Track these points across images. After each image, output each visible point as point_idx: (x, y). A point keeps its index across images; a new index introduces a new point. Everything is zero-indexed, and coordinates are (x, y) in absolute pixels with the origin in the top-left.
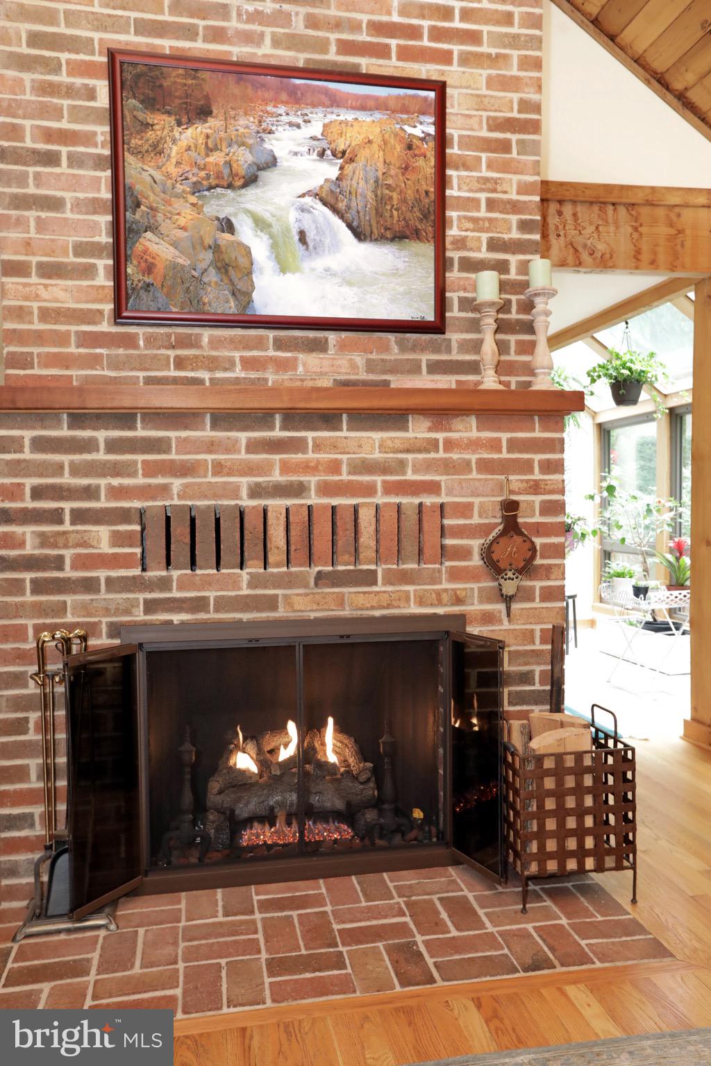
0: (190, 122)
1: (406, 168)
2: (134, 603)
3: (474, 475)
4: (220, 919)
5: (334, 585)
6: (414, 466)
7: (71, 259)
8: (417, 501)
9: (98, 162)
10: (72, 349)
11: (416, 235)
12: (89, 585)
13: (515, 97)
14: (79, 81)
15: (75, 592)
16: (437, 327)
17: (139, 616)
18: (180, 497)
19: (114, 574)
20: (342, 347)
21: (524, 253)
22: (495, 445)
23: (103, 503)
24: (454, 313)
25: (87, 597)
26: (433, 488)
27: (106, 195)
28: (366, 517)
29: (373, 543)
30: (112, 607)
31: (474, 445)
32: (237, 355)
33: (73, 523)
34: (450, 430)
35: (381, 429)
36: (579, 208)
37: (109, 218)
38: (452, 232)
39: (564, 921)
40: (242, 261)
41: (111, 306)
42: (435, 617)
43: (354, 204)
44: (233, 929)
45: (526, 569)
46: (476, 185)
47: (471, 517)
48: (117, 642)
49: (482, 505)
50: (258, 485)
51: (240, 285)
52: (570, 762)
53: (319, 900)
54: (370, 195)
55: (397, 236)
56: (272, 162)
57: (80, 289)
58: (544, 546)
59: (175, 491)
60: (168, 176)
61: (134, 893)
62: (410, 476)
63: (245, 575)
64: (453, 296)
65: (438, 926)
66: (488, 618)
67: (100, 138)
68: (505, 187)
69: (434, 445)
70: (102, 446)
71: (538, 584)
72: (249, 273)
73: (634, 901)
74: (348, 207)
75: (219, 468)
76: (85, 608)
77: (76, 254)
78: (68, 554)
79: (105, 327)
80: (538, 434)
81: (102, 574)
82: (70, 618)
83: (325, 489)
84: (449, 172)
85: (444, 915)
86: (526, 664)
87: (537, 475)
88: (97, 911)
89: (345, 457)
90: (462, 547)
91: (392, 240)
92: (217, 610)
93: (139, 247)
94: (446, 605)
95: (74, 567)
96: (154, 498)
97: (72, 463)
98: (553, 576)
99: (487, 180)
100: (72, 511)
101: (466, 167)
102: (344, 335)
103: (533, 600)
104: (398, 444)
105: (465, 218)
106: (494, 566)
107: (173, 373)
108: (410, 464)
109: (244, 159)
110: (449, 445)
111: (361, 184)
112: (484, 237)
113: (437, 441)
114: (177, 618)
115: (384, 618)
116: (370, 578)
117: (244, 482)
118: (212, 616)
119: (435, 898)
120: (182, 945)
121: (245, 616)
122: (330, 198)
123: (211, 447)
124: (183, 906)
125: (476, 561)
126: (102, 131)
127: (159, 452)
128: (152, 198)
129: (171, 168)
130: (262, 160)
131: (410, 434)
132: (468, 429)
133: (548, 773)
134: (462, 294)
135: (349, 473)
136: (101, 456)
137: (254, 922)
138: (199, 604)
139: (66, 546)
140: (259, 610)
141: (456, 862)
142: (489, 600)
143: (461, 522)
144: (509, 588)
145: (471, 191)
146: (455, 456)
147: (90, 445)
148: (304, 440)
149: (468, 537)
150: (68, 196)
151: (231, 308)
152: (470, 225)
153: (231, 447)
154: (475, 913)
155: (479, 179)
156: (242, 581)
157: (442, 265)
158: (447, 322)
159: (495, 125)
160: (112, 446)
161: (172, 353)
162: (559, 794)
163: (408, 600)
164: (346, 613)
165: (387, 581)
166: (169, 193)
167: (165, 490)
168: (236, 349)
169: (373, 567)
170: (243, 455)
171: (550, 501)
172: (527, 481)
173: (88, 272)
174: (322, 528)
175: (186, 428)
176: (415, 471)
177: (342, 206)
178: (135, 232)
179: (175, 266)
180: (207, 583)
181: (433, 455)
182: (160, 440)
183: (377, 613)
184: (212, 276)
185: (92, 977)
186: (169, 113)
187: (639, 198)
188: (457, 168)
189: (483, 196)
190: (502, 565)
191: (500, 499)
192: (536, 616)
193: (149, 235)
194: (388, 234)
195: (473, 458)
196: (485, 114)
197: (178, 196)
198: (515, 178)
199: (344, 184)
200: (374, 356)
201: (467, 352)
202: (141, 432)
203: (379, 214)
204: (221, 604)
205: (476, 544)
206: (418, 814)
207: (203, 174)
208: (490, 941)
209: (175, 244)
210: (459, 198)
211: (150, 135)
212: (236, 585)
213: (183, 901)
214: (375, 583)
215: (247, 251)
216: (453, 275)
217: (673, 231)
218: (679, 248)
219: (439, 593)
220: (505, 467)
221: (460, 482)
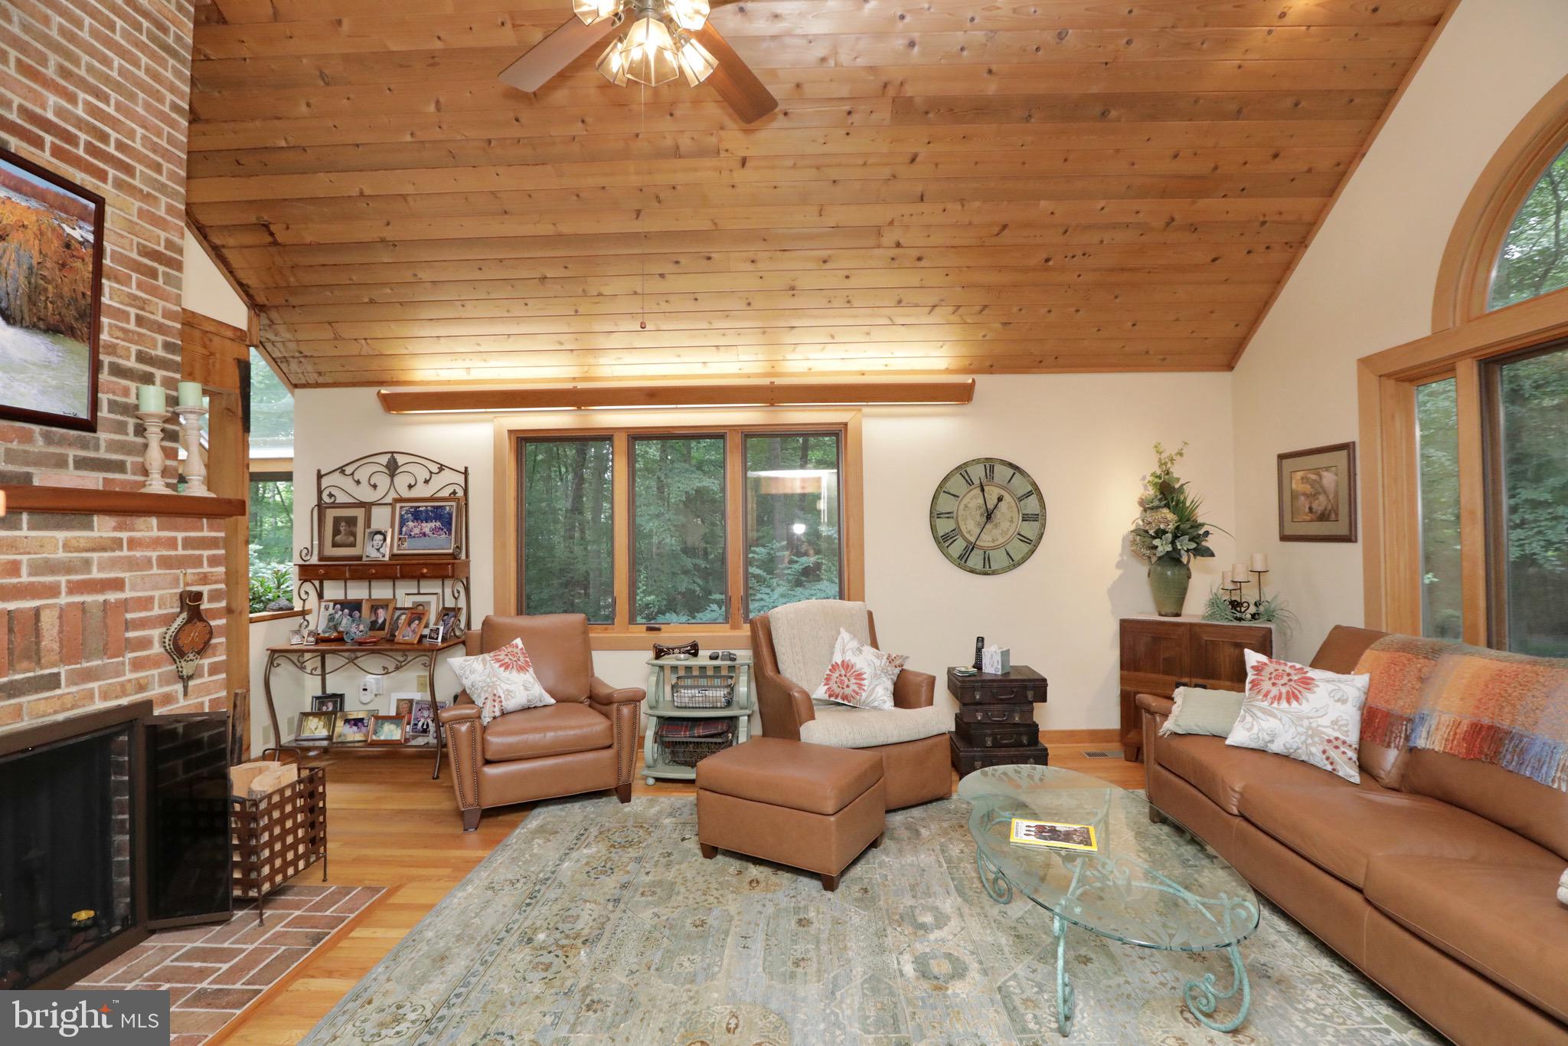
1: (63, 265)
6: (99, 564)
8: (100, 598)
11: (72, 332)
13: (163, 235)
16: (89, 424)
22: (172, 543)
24: (104, 413)
26: (118, 585)
28: (48, 618)
29: (56, 645)
31: (156, 543)
34: (133, 530)
35: (66, 527)
38: (104, 336)
42: (120, 709)
43: (3, 284)
45: (204, 649)
46: (127, 300)
47: (152, 609)
49: (161, 598)
54: (22, 280)
55: (51, 328)
62: (96, 574)
64: (104, 397)
65: (204, 971)
66: (168, 699)
68: (151, 308)
69: (118, 544)
71: (207, 662)
73: (325, 880)
80: (205, 533)
83: (2, 593)
84: (104, 281)
87: (206, 569)
89: (24, 557)
90: (144, 637)
91: (47, 331)
94: (130, 695)
98: (218, 653)
99: (135, 298)
101: (117, 280)
104: (84, 543)
105: (117, 327)
106: (175, 651)
108: (96, 563)
110: (133, 544)
112: (134, 348)
113: (121, 539)
115: (66, 721)
116: (52, 682)
119: (169, 960)
125: (157, 649)
131: (95, 534)
132: (150, 528)
133: (275, 806)
134: (111, 396)
135: (30, 574)
142: (168, 683)
143: (143, 614)
144: (188, 668)
145: (121, 303)
146: (138, 554)
149: (148, 628)
152: (120, 334)
154: (220, 947)
155: (129, 295)
157: (95, 367)
158: (99, 421)
159: (145, 252)
162: (282, 820)
163: (92, 697)
164: (26, 723)
165: (70, 682)
169: (55, 669)
171: (216, 590)
172: (199, 574)
176: (101, 569)
181: (117, 553)
183: (60, 717)
188: (109, 279)
190: (184, 648)
191: (179, 590)
192: (206, 689)
194: (41, 325)
196: (136, 239)
198: (161, 303)
200: (14, 446)
201: (116, 451)
203: (32, 302)
205: (156, 633)
206: (84, 914)
208: (262, 951)
210: (110, 306)
214: (58, 685)
216: (105, 377)
217: (206, 352)
218: (211, 367)
219: (122, 685)
220: (181, 563)
221: (143, 578)
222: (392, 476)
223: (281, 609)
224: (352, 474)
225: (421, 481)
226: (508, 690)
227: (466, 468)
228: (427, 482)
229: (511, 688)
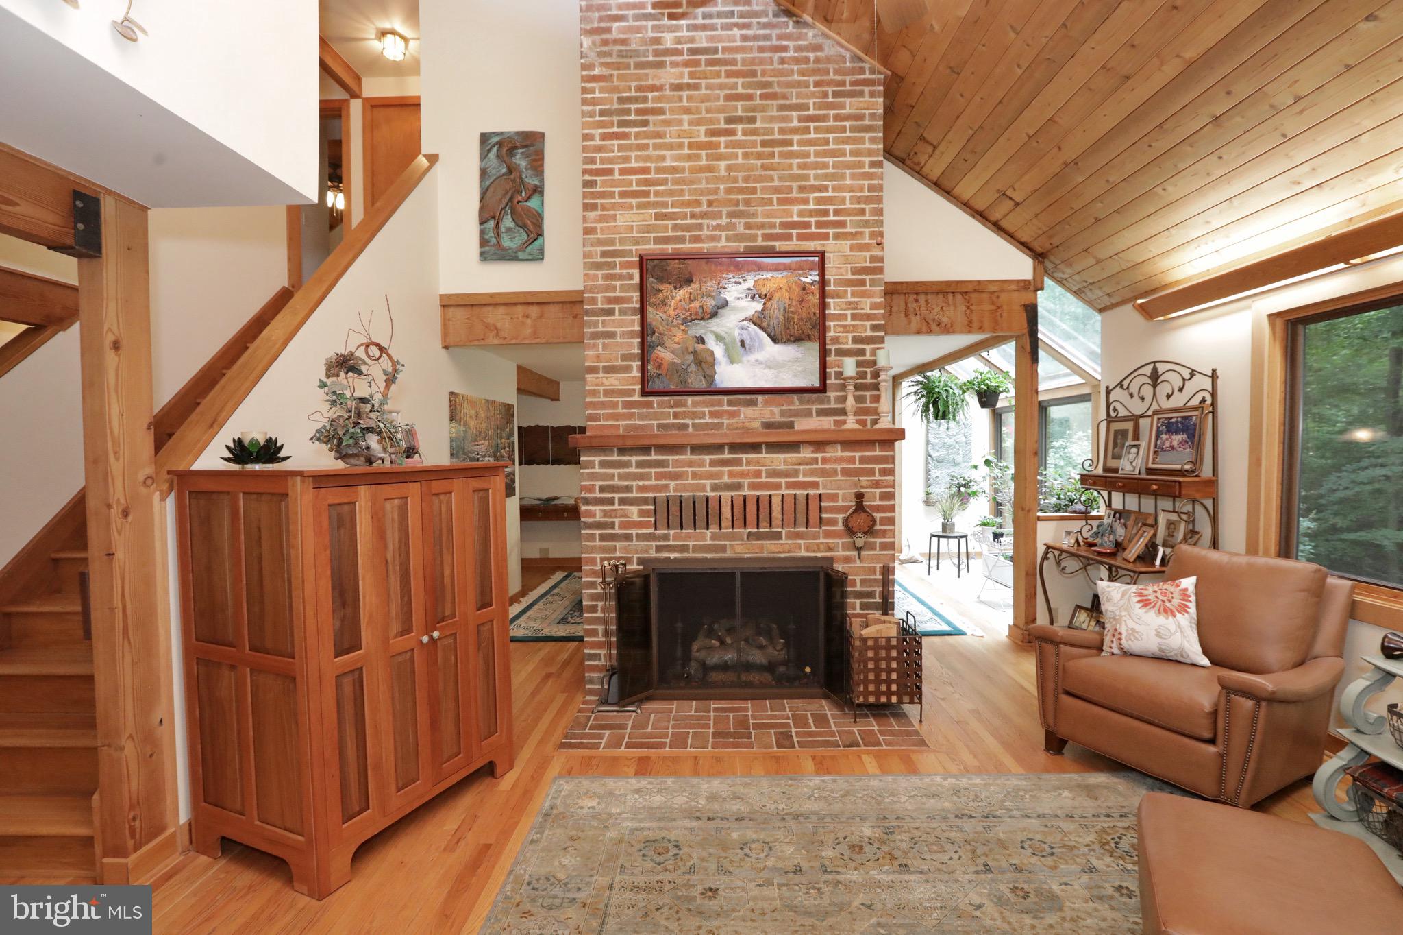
0: (681, 287)
1: (802, 300)
2: (650, 547)
3: (839, 477)
4: (693, 713)
5: (758, 539)
6: (803, 473)
7: (620, 363)
8: (805, 493)
9: (633, 312)
10: (620, 410)
11: (808, 338)
12: (628, 537)
13: (868, 254)
14: (625, 271)
15: (620, 541)
16: (822, 389)
17: (653, 554)
18: (674, 491)
19: (640, 531)
20: (766, 403)
21: (874, 343)
22: (852, 460)
23: (634, 495)
24: (832, 380)
25: (627, 543)
26: (815, 485)
27: (637, 328)
28: (776, 501)
29: (780, 516)
30: (639, 549)
31: (839, 460)
32: (707, 410)
33: (619, 505)
34: (825, 452)
35: (785, 452)
36: (929, 297)
37: (639, 340)
38: (831, 334)
39: (876, 728)
40: (709, 359)
41: (640, 387)
42: (815, 558)
43: (771, 323)
44: (698, 718)
45: (870, 531)
46: (845, 306)
47: (837, 501)
48: (641, 567)
49: (843, 494)
50: (716, 484)
51: (709, 372)
52: (883, 642)
53: (746, 710)
54: (781, 318)
55: (796, 339)
56: (725, 304)
57: (624, 378)
58: (881, 518)
59: (671, 488)
60: (670, 316)
61: (649, 698)
62: (801, 478)
63: (708, 533)
64: (831, 371)
65: (807, 725)
66: (847, 560)
67: (635, 299)
68: (862, 306)
69: (815, 461)
70: (634, 464)
71: (878, 541)
72: (713, 365)
73: (921, 721)
74: (769, 325)
75: (695, 475)
76: (625, 549)
77: (622, 360)
78: (617, 521)
79: (637, 398)
80: (878, 453)
81: (634, 532)
82: (618, 554)
83: (753, 486)
84: (827, 300)
85: (811, 721)
86: (870, 586)
87: (877, 477)
88: (632, 703)
89: (763, 468)
90: (832, 518)
91: (794, 341)
92: (693, 552)
93: (654, 355)
94: (822, 552)
95: (620, 528)
96: (660, 492)
97: (619, 473)
98: (887, 536)
99: (851, 303)
100: (619, 498)
101: (839, 296)
102: (767, 396)
103: (875, 550)
104: (794, 461)
105: (838, 325)
106: (850, 531)
107: (672, 421)
109: (710, 303)
110: (824, 460)
111: (776, 312)
112: (850, 336)
113: (817, 458)
114: (672, 556)
115: (786, 558)
116: (778, 536)
117: (708, 482)
118: (691, 555)
119: (809, 713)
120: (672, 722)
121: (709, 556)
122: (758, 321)
123: (691, 464)
124: (675, 706)
125: (840, 526)
126: (636, 295)
127: (663, 467)
128: (662, 328)
129: (671, 312)
130: (720, 304)
132: (837, 452)
133: (870, 648)
134: (836, 370)
135: (766, 477)
136: (633, 470)
137: (709, 716)
138: (684, 548)
139: (616, 517)
140: (716, 552)
141: (826, 697)
142: (848, 550)
143: (831, 504)
144: (860, 542)
145: (841, 309)
146: (827, 467)
147: (627, 464)
148: (741, 459)
149: (836, 513)
150: (618, 330)
151: (703, 385)
152: (842, 330)
153: (701, 464)
154: (828, 721)
155: (846, 302)
156: (707, 536)
157: (824, 353)
158: (827, 386)
159: (855, 271)
160: (640, 464)
161: (671, 410)
162: (876, 660)
163: (800, 548)
164: (765, 555)
165: (788, 538)
166: (670, 325)
167: (666, 487)
168: (707, 407)
169: (780, 530)
170: (708, 468)
171: (886, 492)
172: (871, 481)
173: (628, 369)
174: (752, 508)
175: (677, 454)
176: (804, 475)
177: (765, 325)
178: (652, 347)
179: (673, 363)
180: (688, 537)
181: (815, 466)
182: (663, 461)
183: (782, 555)
184: (693, 368)
185: (628, 730)
186: (670, 283)
187: (970, 288)
188: (833, 298)
189: (849, 312)
190: (854, 529)
191: (854, 491)
192: (876, 558)
193: (659, 348)
194: (792, 339)
195: (839, 468)
196: (849, 266)
197: (674, 326)
198: (869, 300)
199: (766, 312)
200: (784, 407)
201: (838, 403)
202: (653, 457)
203: (786, 328)
204: (697, 549)
205: (840, 517)
206: (808, 670)
207: (688, 313)
208: (832, 734)
209: (672, 352)
210: (834, 314)
211: (660, 295)
212: (703, 537)
213: (675, 705)
214: (781, 538)
215: (712, 353)
216: (831, 359)
217: (994, 308)
218: (999, 318)
219: (818, 545)
220: (857, 473)
221: (831, 482)
222: (1155, 386)
223: (1075, 512)
224: (1128, 388)
225: (1176, 389)
226: (1133, 630)
227: (1214, 371)
228: (1181, 390)
229: (1137, 627)
